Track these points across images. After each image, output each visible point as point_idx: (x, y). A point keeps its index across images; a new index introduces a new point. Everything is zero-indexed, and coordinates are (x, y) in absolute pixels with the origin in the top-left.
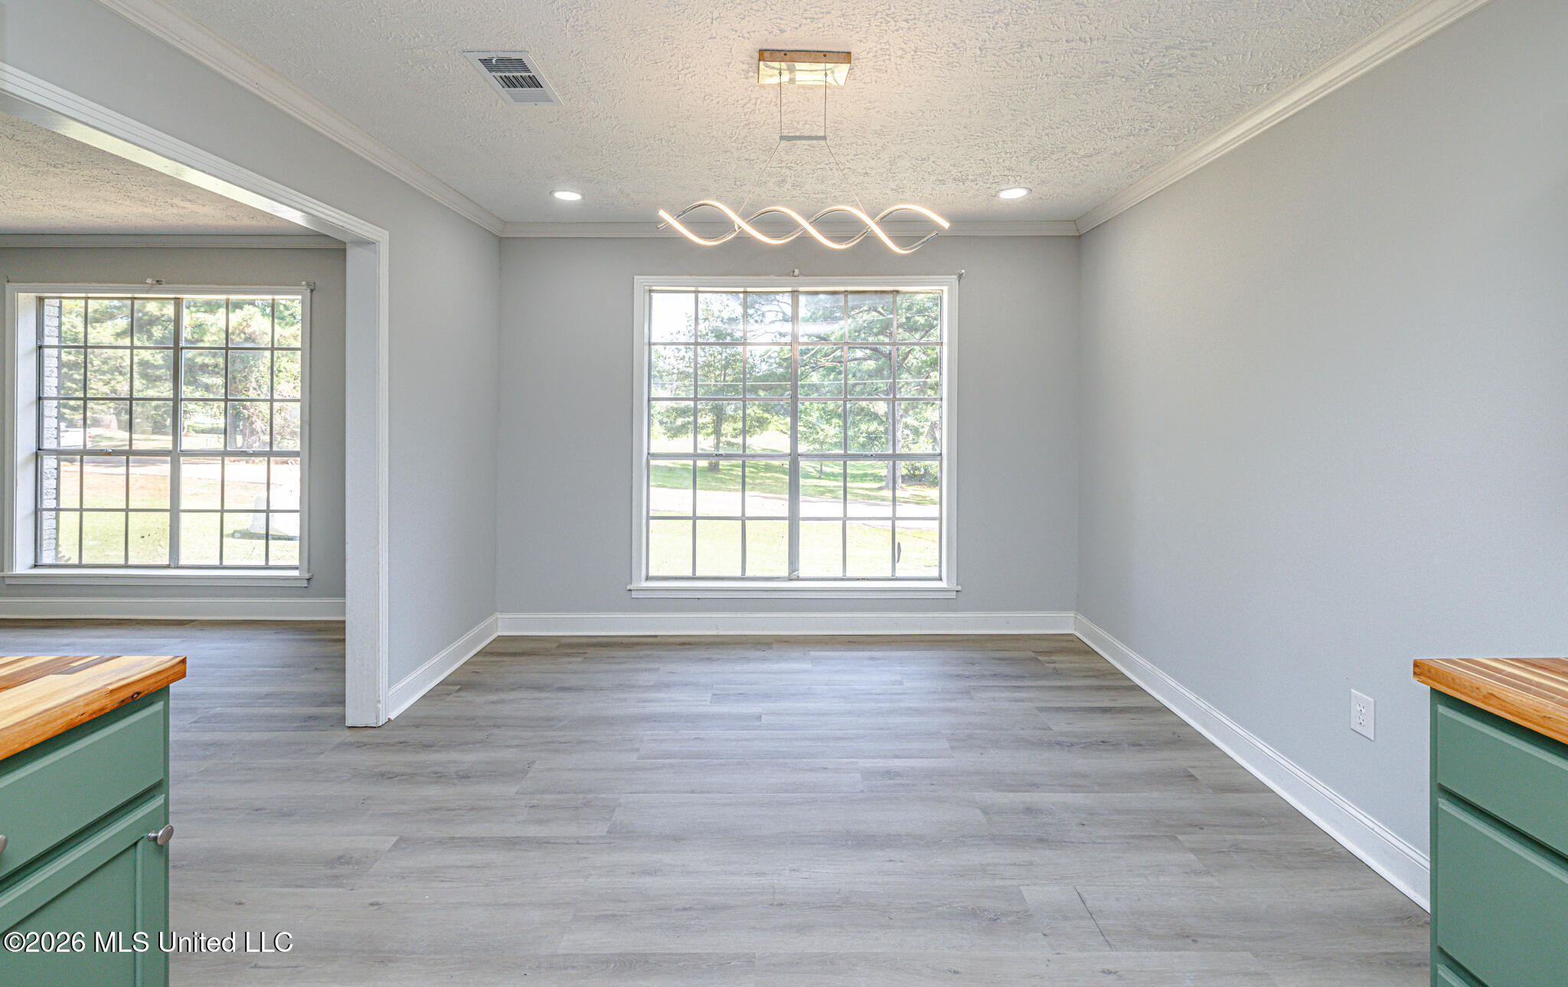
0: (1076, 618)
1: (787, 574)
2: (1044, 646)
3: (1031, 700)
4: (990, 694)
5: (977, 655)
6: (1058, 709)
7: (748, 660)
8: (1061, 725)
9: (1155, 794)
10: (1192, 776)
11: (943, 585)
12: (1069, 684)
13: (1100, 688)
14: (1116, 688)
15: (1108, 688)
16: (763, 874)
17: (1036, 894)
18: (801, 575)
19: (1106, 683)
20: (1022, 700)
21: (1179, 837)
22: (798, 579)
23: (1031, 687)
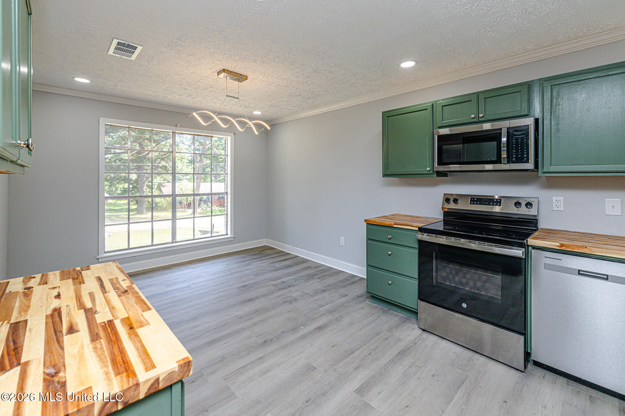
0: (266, 240)
1: (171, 241)
2: (261, 249)
3: (266, 262)
4: (255, 263)
5: (244, 255)
6: (275, 262)
7: (167, 274)
8: (278, 265)
9: (305, 272)
10: (310, 267)
11: (229, 236)
12: (273, 256)
13: (281, 256)
14: (284, 255)
15: (283, 255)
16: (230, 315)
17: (294, 295)
18: (177, 240)
19: (281, 254)
20: (264, 263)
21: (314, 277)
22: (176, 242)
23: (265, 259)
